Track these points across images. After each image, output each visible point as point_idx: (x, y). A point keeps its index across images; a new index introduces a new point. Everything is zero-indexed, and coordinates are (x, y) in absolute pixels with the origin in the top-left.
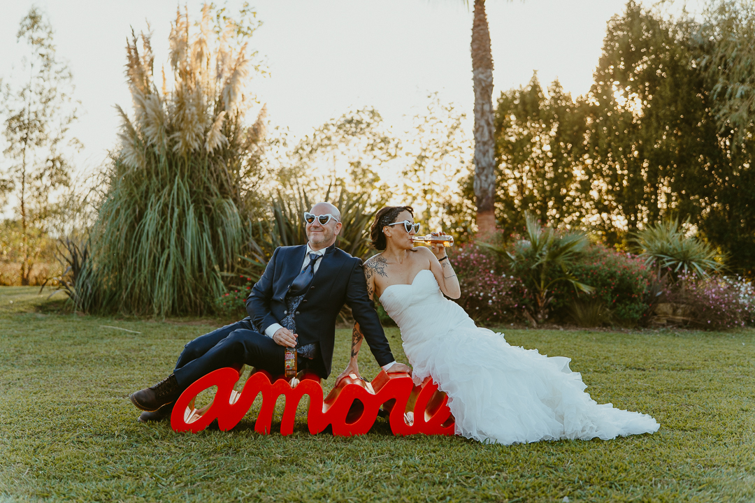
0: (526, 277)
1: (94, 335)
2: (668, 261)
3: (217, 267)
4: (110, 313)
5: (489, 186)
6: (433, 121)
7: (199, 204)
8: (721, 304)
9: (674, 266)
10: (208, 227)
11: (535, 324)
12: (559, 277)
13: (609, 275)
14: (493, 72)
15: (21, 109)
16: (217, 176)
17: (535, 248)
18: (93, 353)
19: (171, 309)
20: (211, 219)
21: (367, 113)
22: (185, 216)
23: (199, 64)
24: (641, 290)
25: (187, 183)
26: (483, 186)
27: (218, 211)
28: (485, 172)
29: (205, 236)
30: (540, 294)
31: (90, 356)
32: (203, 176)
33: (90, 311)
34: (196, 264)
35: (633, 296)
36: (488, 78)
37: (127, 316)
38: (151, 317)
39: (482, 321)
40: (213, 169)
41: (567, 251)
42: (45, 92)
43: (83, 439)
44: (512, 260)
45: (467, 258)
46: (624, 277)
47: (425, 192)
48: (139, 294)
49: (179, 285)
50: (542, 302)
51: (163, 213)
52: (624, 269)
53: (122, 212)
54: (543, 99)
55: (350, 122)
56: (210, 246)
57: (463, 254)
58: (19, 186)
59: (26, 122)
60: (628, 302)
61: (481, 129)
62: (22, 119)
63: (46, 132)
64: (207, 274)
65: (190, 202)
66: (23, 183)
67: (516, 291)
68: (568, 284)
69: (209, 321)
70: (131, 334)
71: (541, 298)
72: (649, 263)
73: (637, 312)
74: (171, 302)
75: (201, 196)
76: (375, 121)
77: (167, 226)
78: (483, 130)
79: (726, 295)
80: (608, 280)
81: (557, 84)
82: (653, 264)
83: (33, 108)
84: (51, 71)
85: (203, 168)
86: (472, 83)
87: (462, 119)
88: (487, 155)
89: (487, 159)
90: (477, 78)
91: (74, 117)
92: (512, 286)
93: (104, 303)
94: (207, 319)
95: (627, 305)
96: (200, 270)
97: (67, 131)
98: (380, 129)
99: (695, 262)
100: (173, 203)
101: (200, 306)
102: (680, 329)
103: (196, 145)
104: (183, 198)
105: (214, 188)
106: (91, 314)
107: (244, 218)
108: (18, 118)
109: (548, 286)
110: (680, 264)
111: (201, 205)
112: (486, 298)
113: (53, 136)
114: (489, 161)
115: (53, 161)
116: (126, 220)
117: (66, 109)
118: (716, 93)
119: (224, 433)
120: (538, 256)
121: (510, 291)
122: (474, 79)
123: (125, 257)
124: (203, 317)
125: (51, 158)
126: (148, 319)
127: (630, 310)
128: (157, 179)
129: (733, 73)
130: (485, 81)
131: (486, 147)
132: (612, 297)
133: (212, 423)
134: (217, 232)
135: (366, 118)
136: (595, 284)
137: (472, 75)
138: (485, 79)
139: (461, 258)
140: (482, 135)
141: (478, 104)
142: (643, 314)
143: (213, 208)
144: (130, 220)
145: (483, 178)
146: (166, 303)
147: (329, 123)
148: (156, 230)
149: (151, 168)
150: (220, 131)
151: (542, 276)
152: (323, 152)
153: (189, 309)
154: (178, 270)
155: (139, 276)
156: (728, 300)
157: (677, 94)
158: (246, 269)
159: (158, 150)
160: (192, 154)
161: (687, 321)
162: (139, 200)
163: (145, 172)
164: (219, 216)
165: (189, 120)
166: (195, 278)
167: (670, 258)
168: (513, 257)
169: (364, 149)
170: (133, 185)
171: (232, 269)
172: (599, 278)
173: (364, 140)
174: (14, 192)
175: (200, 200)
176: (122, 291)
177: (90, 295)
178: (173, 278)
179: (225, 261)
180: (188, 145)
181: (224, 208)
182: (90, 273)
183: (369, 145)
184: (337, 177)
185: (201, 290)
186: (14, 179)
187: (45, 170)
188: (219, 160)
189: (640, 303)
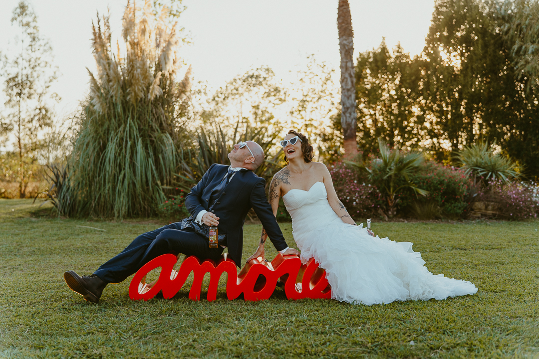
0: (380, 185)
1: (72, 232)
2: (481, 172)
3: (159, 182)
4: (83, 217)
5: (352, 120)
6: (311, 75)
7: (145, 137)
8: (519, 201)
9: (485, 175)
10: (152, 154)
11: (387, 219)
12: (404, 184)
13: (439, 182)
14: (353, 39)
15: (16, 73)
16: (158, 117)
17: (386, 164)
18: (72, 245)
19: (127, 213)
20: (154, 148)
21: (264, 70)
22: (136, 147)
23: (143, 38)
24: (462, 193)
25: (136, 123)
26: (348, 120)
27: (159, 142)
28: (349, 111)
29: (151, 161)
30: (390, 197)
31: (70, 247)
32: (148, 117)
33: (69, 215)
34: (144, 180)
35: (457, 197)
36: (350, 43)
37: (96, 219)
38: (113, 219)
40: (154, 112)
41: (409, 166)
42: (33, 60)
43: (66, 307)
44: (370, 173)
45: (337, 172)
46: (450, 183)
47: (307, 126)
48: (105, 203)
49: (133, 196)
50: (392, 202)
51: (120, 145)
52: (450, 178)
53: (91, 144)
54: (390, 57)
55: (252, 77)
56: (154, 168)
57: (334, 170)
58: (16, 127)
59: (20, 82)
60: (453, 202)
61: (345, 80)
62: (16, 79)
63: (34, 89)
64: (152, 187)
65: (138, 136)
66: (19, 125)
67: (373, 195)
68: (410, 190)
69: (154, 221)
70: (99, 231)
71: (391, 200)
72: (468, 173)
73: (460, 208)
74: (127, 208)
75: (146, 132)
76: (270, 76)
77: (123, 154)
78: (347, 80)
79: (523, 195)
80: (438, 186)
81: (399, 47)
82: (471, 174)
83: (25, 72)
84: (36, 45)
85: (148, 112)
86: (339, 47)
87: (332, 73)
88: (350, 98)
89: (350, 101)
90: (342, 43)
91: (54, 78)
92: (370, 191)
93: (79, 210)
95: (452, 203)
96: (148, 185)
97: (50, 88)
98: (274, 82)
99: (501, 172)
100: (126, 137)
101: (148, 211)
102: (491, 220)
103: (142, 95)
104: (134, 133)
105: (155, 126)
106: (70, 218)
107: (178, 147)
108: (13, 79)
109: (395, 191)
110: (490, 174)
111: (147, 138)
112: (352, 201)
113: (39, 91)
114: (352, 103)
115: (40, 109)
116: (94, 150)
117: (48, 73)
118: (514, 51)
119: (167, 300)
120: (388, 170)
121: (368, 195)
122: (340, 44)
123: (93, 177)
124: (150, 218)
125: (39, 107)
126: (111, 220)
127: (455, 207)
128: (115, 121)
129: (527, 37)
130: (347, 45)
131: (350, 93)
132: (442, 198)
133: (158, 293)
134: (158, 157)
135: (263, 74)
136: (429, 189)
137: (338, 41)
140: (346, 84)
141: (343, 62)
142: (464, 210)
143: (155, 140)
144: (96, 150)
145: (348, 115)
146: (123, 208)
147: (237, 78)
148: (115, 157)
149: (111, 112)
150: (158, 85)
151: (392, 184)
152: (233, 99)
153: (140, 213)
154: (131, 185)
155: (104, 190)
156: (525, 198)
157: (486, 52)
158: (180, 183)
159: (116, 100)
160: (140, 102)
161: (496, 214)
162: (102, 135)
163: (106, 116)
164: (160, 146)
165: (137, 78)
166: (143, 190)
167: (482, 170)
168: (370, 171)
169: (262, 96)
170: (98, 124)
171: (170, 183)
172: (432, 185)
173: (262, 90)
174: (13, 132)
175: (146, 135)
176: (92, 200)
177: (69, 204)
178: (128, 191)
179: (165, 178)
180: (136, 95)
181: (163, 140)
182: (69, 189)
183: (265, 93)
184: (244, 117)
185: (148, 199)
186: (13, 122)
187: (35, 116)
188: (159, 106)
189: (462, 202)
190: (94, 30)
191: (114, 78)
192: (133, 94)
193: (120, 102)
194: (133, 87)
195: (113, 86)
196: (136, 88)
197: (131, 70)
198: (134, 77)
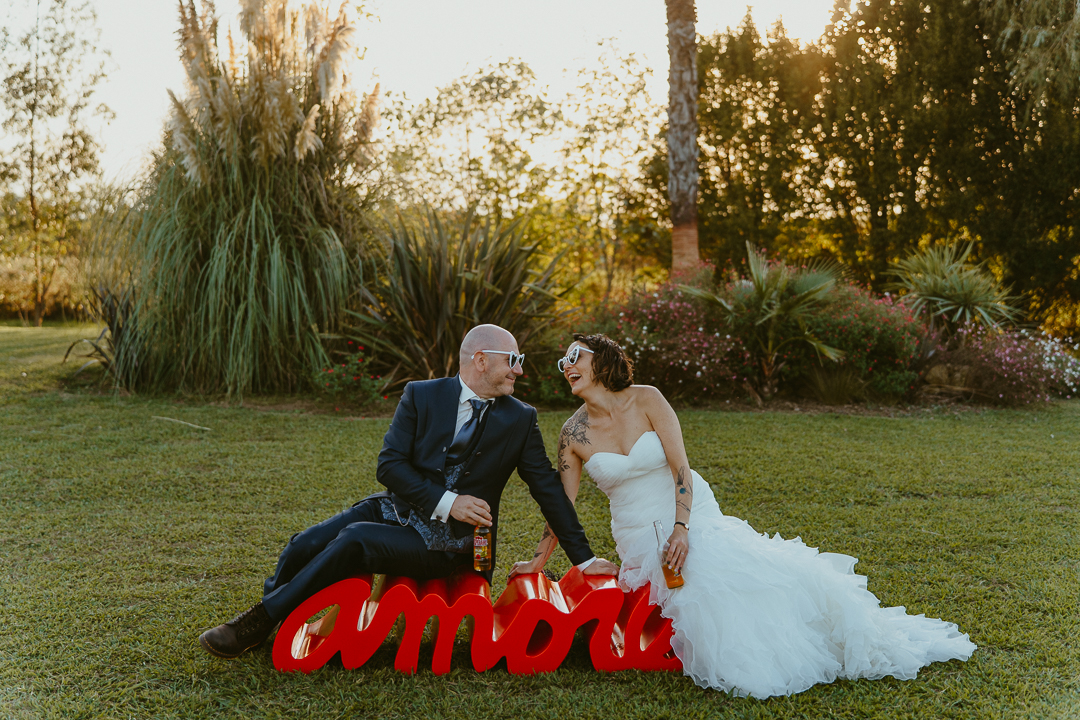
0: (747, 335)
1: (145, 435)
2: (943, 306)
3: (314, 327)
4: (164, 391)
5: (690, 188)
6: (606, 80)
7: (286, 234)
8: (1018, 371)
9: (951, 313)
10: (301, 268)
11: (759, 402)
12: (794, 335)
13: (864, 333)
14: (696, 25)
15: (26, 61)
16: (312, 192)
17: (761, 294)
18: (146, 474)
19: (250, 384)
20: (305, 257)
21: (513, 68)
22: (268, 253)
23: (281, 28)
24: (908, 353)
25: (268, 206)
26: (681, 187)
27: (314, 245)
28: (684, 168)
29: (297, 283)
30: (767, 359)
31: (142, 480)
32: (291, 193)
33: (137, 389)
34: (285, 321)
35: (897, 361)
36: (688, 34)
37: (190, 396)
38: (223, 397)
39: (687, 399)
40: (305, 183)
41: (806, 300)
42: (58, 40)
43: (145, 694)
44: (728, 312)
45: (665, 306)
46: (885, 335)
47: (594, 178)
48: (207, 365)
49: (262, 353)
50: (770, 370)
51: (237, 251)
52: (885, 323)
53: (179, 249)
54: (759, 46)
55: (490, 80)
56: (304, 295)
57: (659, 302)
58: (25, 172)
59: (34, 82)
60: (889, 370)
61: (678, 107)
62: (27, 76)
63: (61, 97)
64: (300, 334)
65: (274, 233)
66: (32, 167)
67: (735, 356)
68: (805, 345)
69: (305, 404)
70: (197, 431)
71: (768, 364)
72: (916, 308)
73: (902, 383)
74: (251, 374)
75: (289, 223)
76: (524, 78)
77: (243, 267)
78: (682, 108)
79: (1025, 358)
80: (863, 340)
81: (780, 27)
82: (922, 309)
83: (42, 62)
84: (66, 8)
85: (291, 181)
86: (666, 41)
88: (687, 144)
89: (686, 150)
90: (674, 33)
91: (103, 75)
92: (729, 349)
93: (156, 379)
94: (303, 400)
95: (888, 373)
96: (291, 329)
97: (92, 95)
98: (531, 90)
99: (980, 306)
100: (250, 235)
101: (292, 382)
102: (960, 405)
103: (280, 149)
104: (264, 226)
105: (307, 211)
106: (137, 392)
107: (351, 252)
108: (22, 75)
109: (777, 348)
110: (960, 310)
111: (290, 235)
112: (693, 368)
113: (72, 102)
114: (690, 153)
115: (73, 137)
116: (184, 260)
117: (90, 64)
118: (1005, 41)
119: (350, 675)
120: (765, 307)
121: (726, 356)
122: (670, 35)
123: (184, 313)
124: (297, 394)
125: (70, 133)
126: (219, 399)
127: (892, 380)
128: (227, 200)
129: (1029, 12)
130: (684, 38)
131: (686, 133)
132: (868, 363)
134: (313, 274)
135: (511, 74)
136: (844, 345)
137: (666, 29)
138: (685, 35)
139: (657, 308)
140: (680, 115)
141: (675, 71)
142: (909, 385)
143: (306, 240)
144: (189, 259)
145: (682, 177)
146: (244, 376)
147: (460, 82)
148: (228, 275)
149: (218, 183)
150: (313, 131)
151: (771, 334)
152: (452, 122)
153: (277, 384)
154: (259, 330)
155: (205, 341)
156: (1028, 364)
157: (949, 42)
158: (355, 328)
159: (228, 157)
160: (275, 162)
161: (970, 394)
162: (202, 230)
163: (209, 191)
164: (316, 252)
165: (270, 115)
166: (283, 341)
167: (946, 302)
168: (729, 307)
169: (510, 117)
170: (193, 207)
171: (335, 328)
172: (850, 337)
173: (510, 105)
174: (20, 181)
175: (288, 228)
176: (181, 358)
177: (136, 368)
178: (254, 341)
179: (325, 316)
180: (269, 149)
181: (322, 240)
182: (135, 337)
183: (516, 112)
184: (472, 158)
185: (292, 359)
186: (19, 162)
187: (62, 150)
188: (313, 171)
189: (906, 372)
190: (183, 13)
191: (226, 114)
192: (263, 148)
193: (238, 162)
194: (263, 133)
195: (223, 130)
196: (270, 137)
197: (259, 98)
198: (265, 114)
